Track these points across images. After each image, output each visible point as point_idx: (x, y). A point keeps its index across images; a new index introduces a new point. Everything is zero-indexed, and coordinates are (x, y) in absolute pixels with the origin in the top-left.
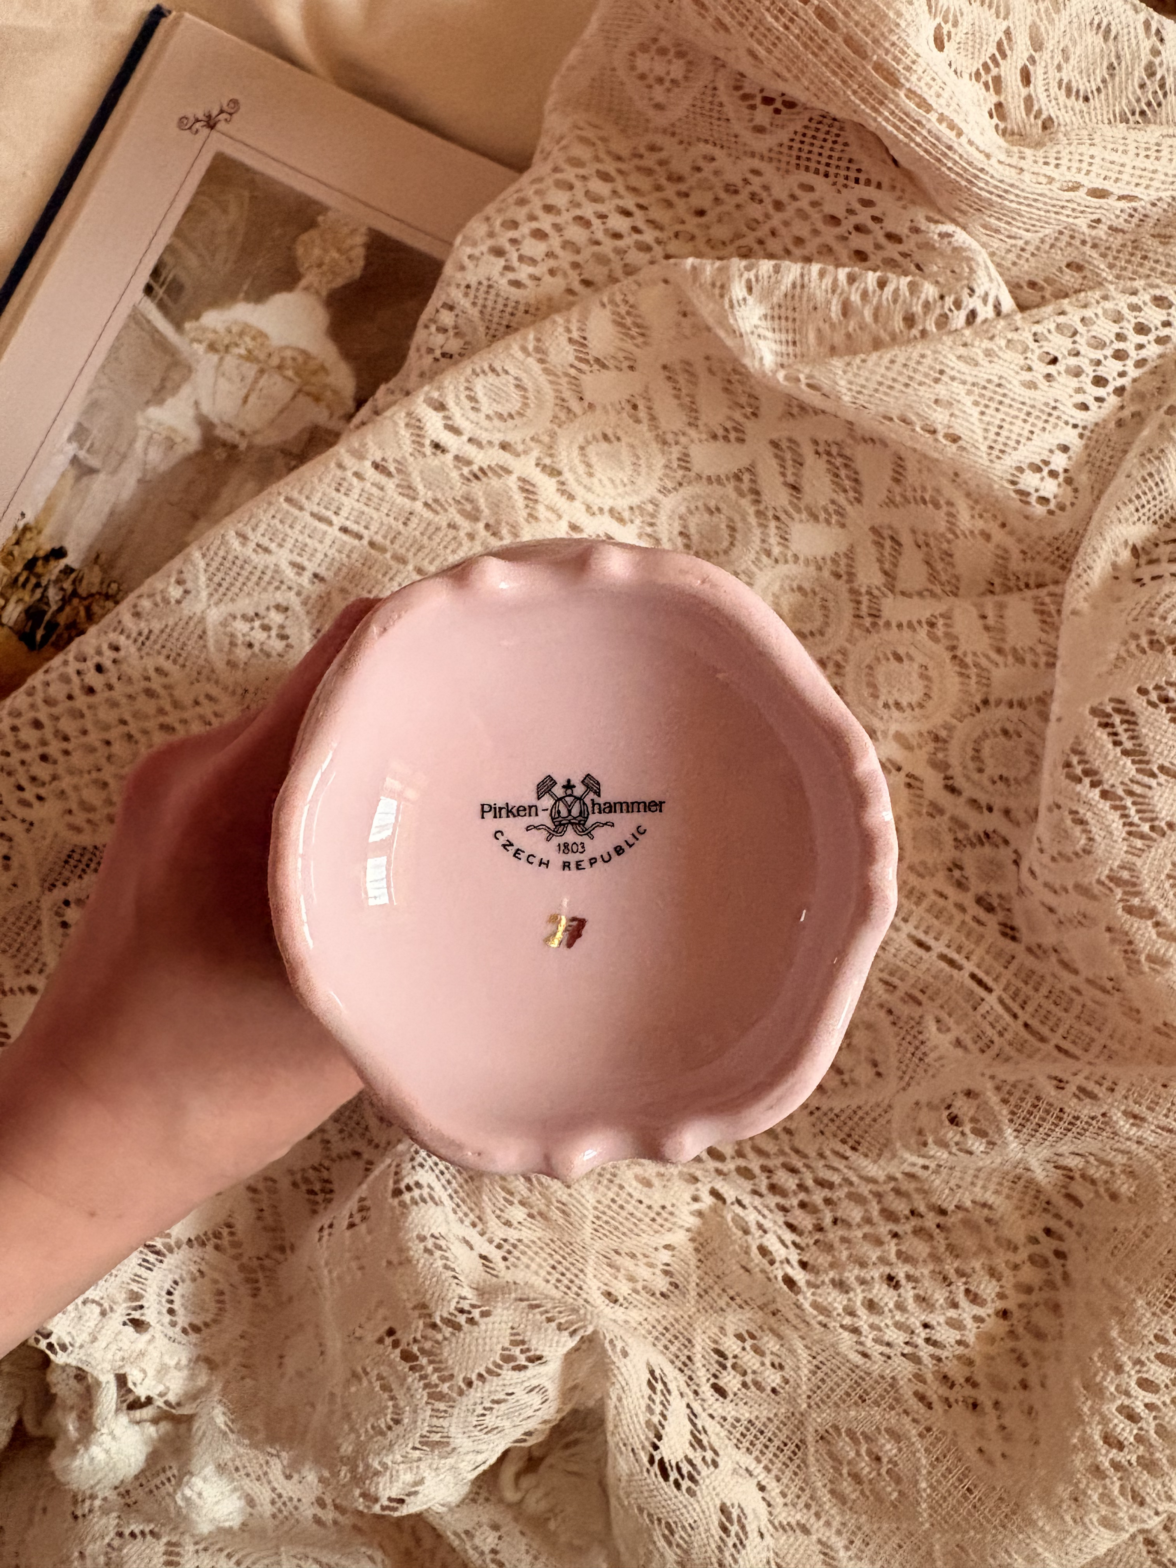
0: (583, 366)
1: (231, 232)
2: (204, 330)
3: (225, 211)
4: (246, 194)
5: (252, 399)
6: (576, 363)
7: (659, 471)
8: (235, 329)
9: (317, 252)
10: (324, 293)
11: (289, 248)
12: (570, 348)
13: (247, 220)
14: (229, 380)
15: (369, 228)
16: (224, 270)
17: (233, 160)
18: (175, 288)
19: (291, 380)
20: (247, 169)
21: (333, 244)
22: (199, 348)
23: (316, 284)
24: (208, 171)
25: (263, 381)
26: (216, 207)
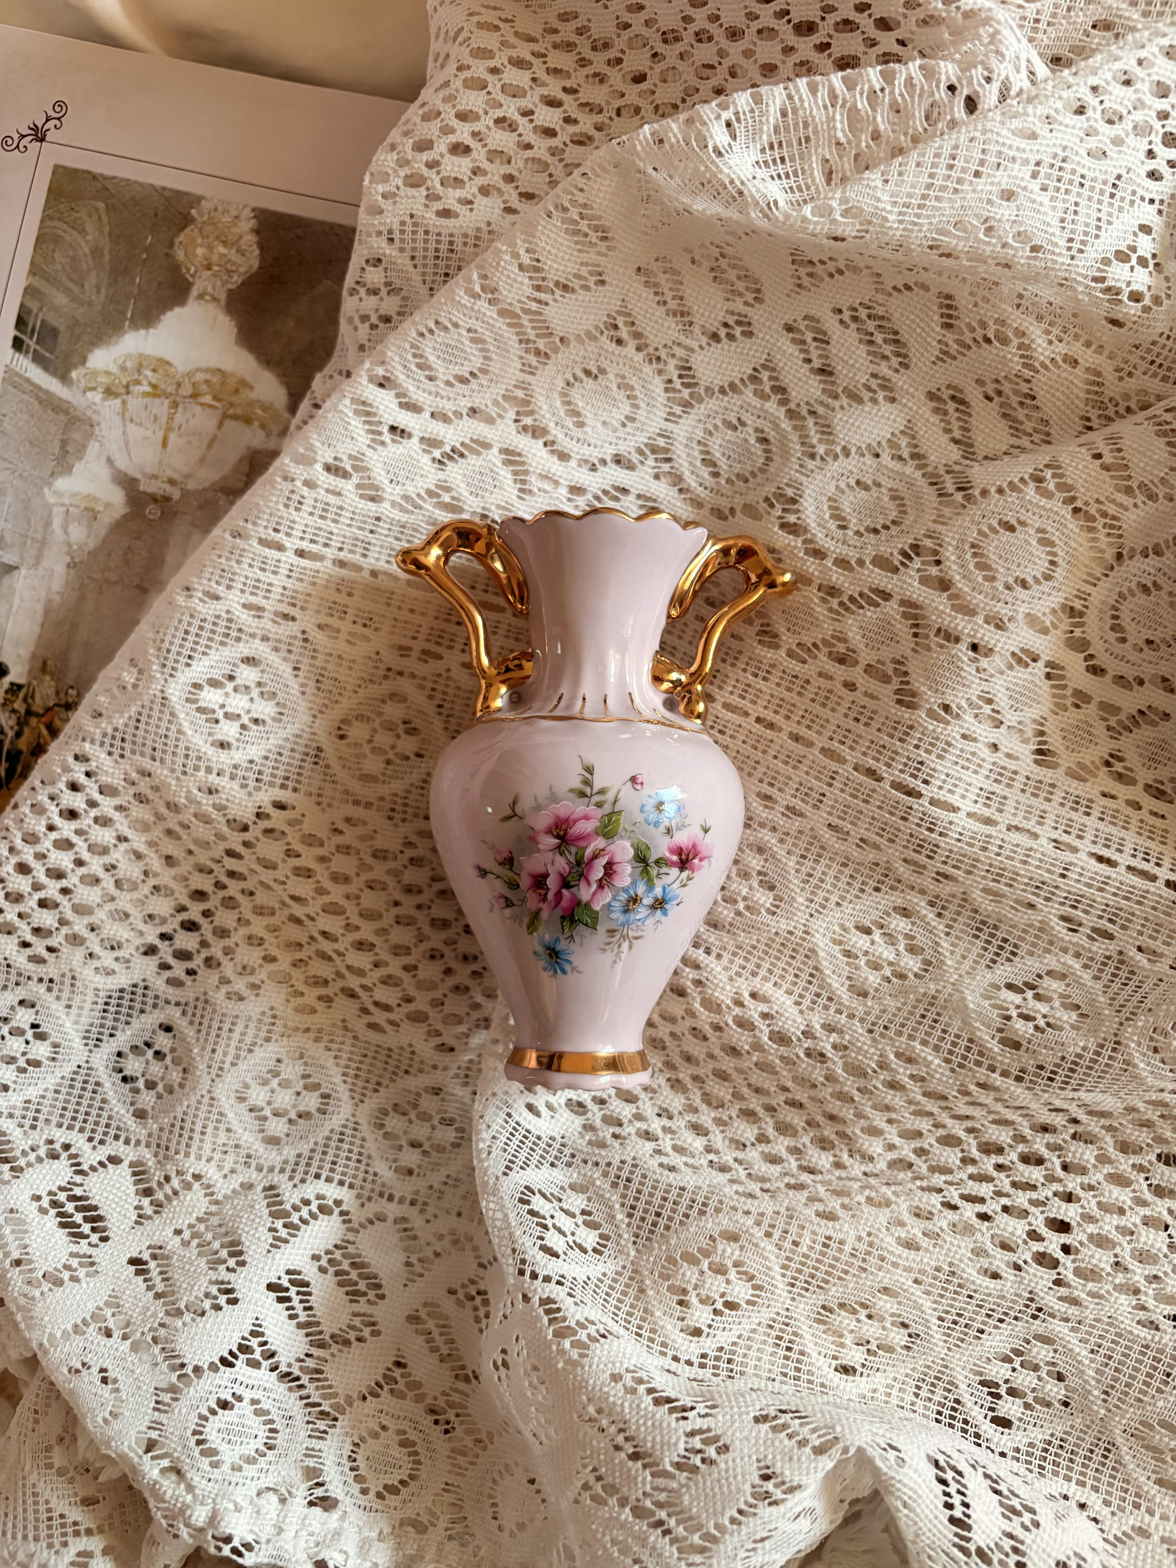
0: (543, 296)
1: (96, 252)
2: (95, 373)
3: (83, 232)
4: (101, 205)
5: (172, 437)
6: (537, 295)
7: (660, 396)
8: (128, 364)
9: (200, 251)
10: (223, 297)
11: (167, 255)
12: (523, 278)
13: (110, 235)
14: (141, 424)
15: (254, 210)
16: (99, 300)
17: (76, 171)
18: (48, 335)
19: (211, 406)
20: (94, 177)
21: (217, 238)
22: (95, 397)
23: (210, 290)
24: (50, 190)
25: (179, 417)
26: (69, 230)
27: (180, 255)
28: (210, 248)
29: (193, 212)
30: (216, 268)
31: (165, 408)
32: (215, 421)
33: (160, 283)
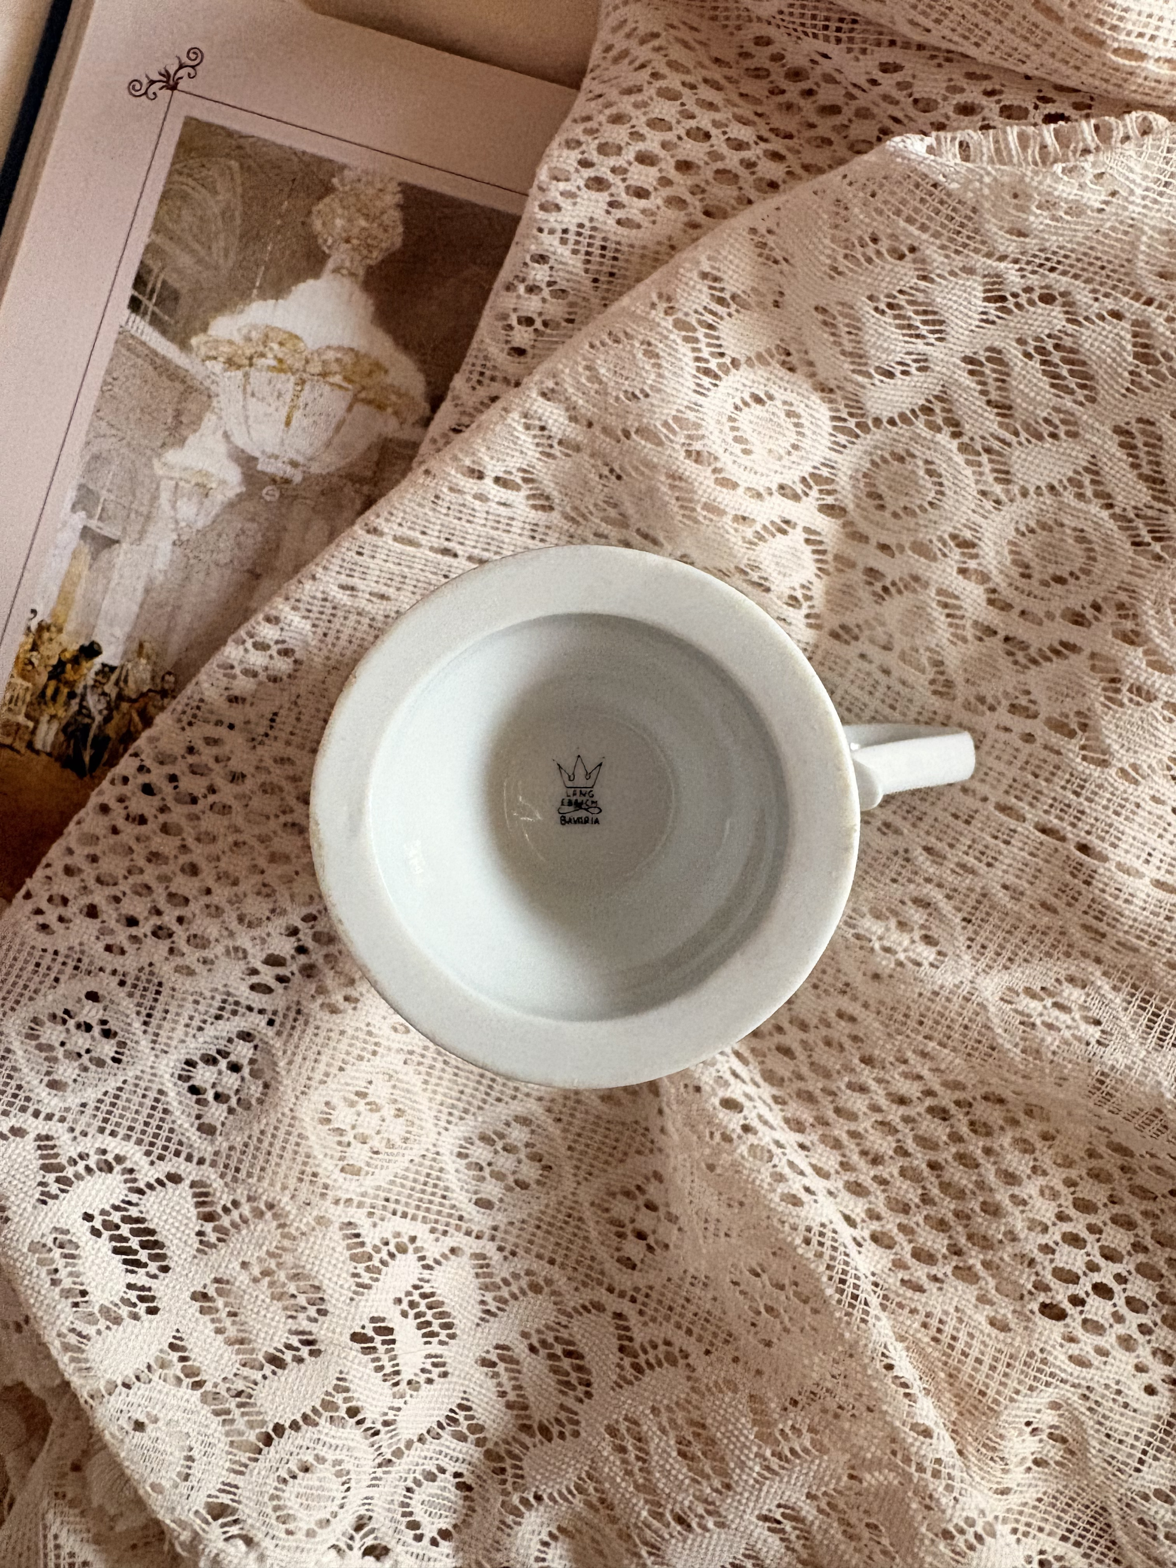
0: (719, 309)
1: (227, 214)
2: (217, 342)
3: (213, 191)
4: (235, 165)
5: (297, 416)
6: (713, 306)
8: (254, 335)
9: (339, 222)
10: (361, 272)
11: (303, 223)
12: (703, 287)
13: (242, 196)
14: (263, 399)
15: (400, 184)
16: (227, 265)
17: (209, 125)
18: (169, 297)
19: (341, 387)
20: (230, 134)
21: (359, 211)
22: (216, 367)
23: (347, 264)
24: (181, 144)
25: (305, 396)
26: (199, 188)
27: (318, 225)
28: (350, 220)
29: (335, 181)
30: (355, 242)
31: (290, 385)
32: (344, 405)
33: (294, 252)
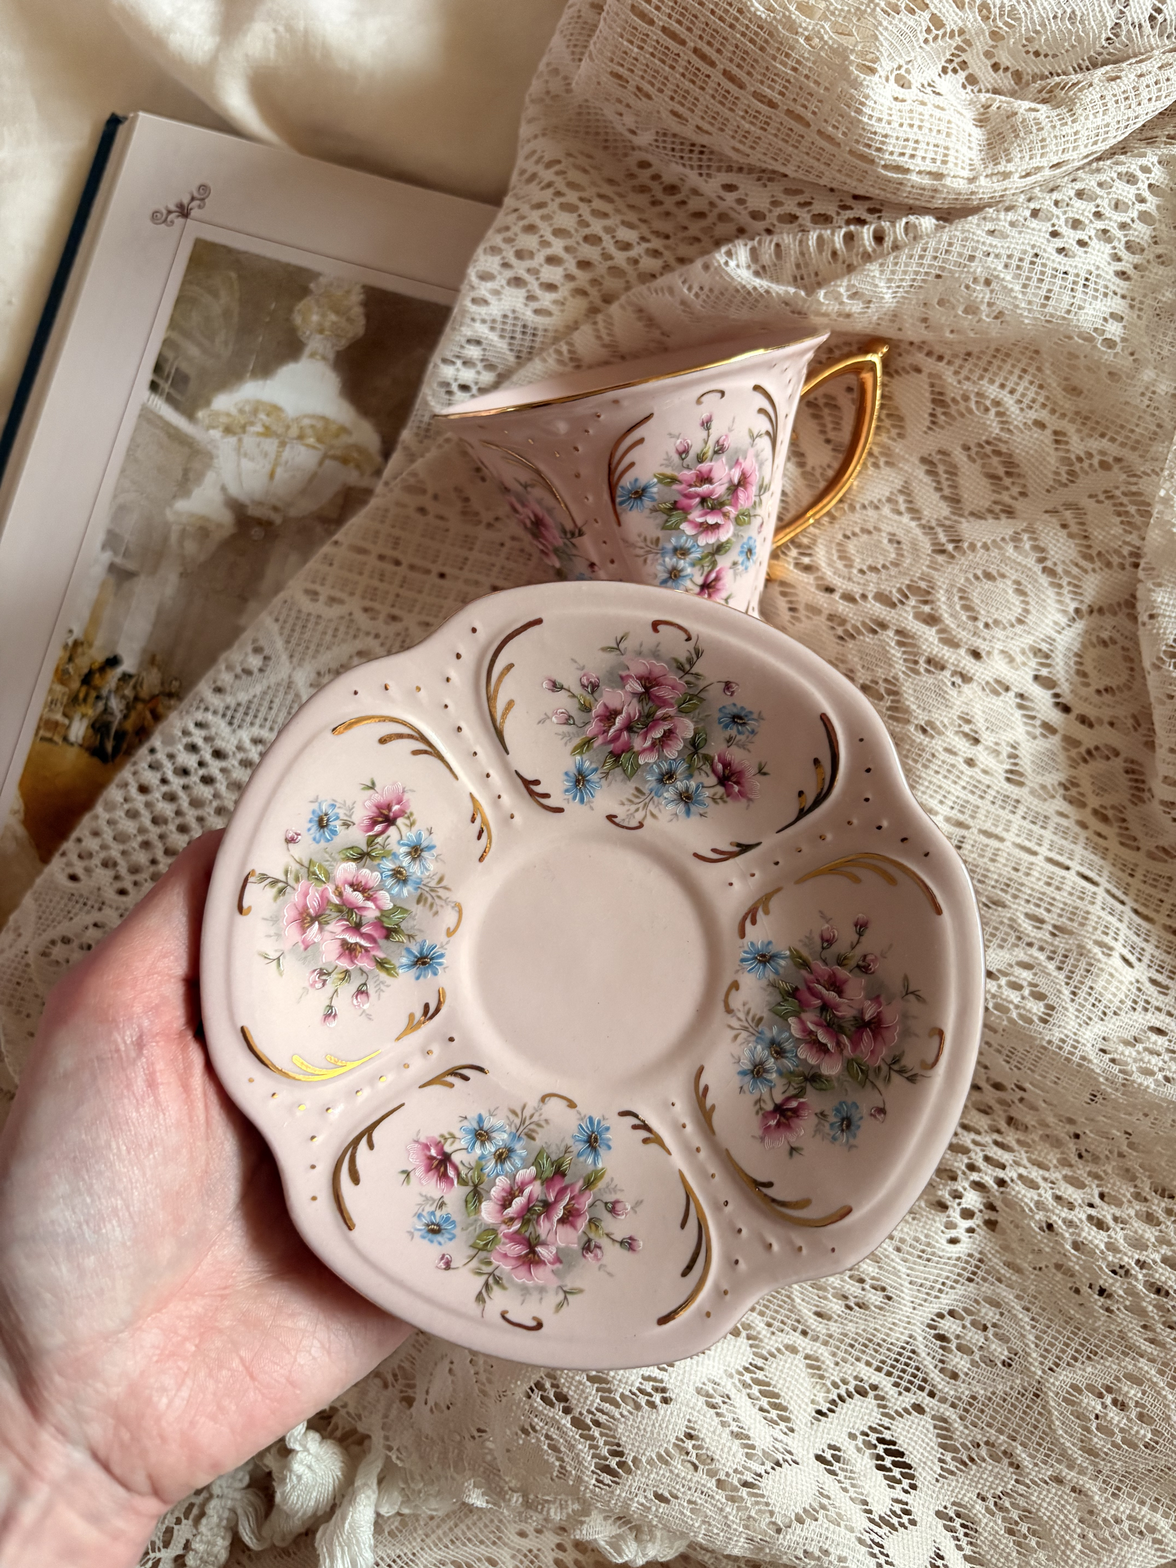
1: (227, 314)
3: (215, 295)
4: (233, 275)
5: (279, 471)
8: (247, 408)
9: (315, 318)
10: (331, 356)
11: (287, 320)
13: (239, 300)
14: (252, 459)
15: (363, 287)
16: (226, 353)
17: (213, 244)
18: (181, 380)
19: (314, 447)
20: (232, 251)
21: (331, 308)
22: (216, 434)
23: (321, 350)
24: (192, 259)
25: (287, 454)
26: (205, 294)
27: (298, 321)
28: (324, 316)
29: (312, 285)
30: (327, 332)
31: (275, 446)
32: (316, 459)
33: (278, 342)
